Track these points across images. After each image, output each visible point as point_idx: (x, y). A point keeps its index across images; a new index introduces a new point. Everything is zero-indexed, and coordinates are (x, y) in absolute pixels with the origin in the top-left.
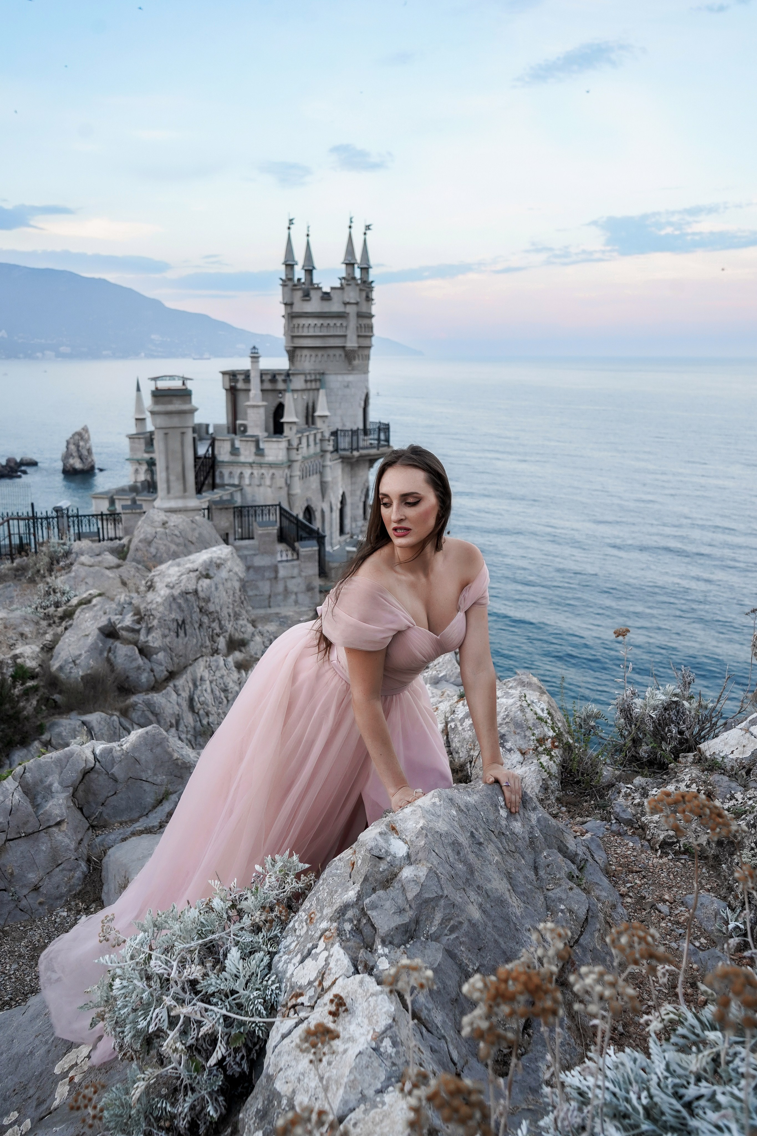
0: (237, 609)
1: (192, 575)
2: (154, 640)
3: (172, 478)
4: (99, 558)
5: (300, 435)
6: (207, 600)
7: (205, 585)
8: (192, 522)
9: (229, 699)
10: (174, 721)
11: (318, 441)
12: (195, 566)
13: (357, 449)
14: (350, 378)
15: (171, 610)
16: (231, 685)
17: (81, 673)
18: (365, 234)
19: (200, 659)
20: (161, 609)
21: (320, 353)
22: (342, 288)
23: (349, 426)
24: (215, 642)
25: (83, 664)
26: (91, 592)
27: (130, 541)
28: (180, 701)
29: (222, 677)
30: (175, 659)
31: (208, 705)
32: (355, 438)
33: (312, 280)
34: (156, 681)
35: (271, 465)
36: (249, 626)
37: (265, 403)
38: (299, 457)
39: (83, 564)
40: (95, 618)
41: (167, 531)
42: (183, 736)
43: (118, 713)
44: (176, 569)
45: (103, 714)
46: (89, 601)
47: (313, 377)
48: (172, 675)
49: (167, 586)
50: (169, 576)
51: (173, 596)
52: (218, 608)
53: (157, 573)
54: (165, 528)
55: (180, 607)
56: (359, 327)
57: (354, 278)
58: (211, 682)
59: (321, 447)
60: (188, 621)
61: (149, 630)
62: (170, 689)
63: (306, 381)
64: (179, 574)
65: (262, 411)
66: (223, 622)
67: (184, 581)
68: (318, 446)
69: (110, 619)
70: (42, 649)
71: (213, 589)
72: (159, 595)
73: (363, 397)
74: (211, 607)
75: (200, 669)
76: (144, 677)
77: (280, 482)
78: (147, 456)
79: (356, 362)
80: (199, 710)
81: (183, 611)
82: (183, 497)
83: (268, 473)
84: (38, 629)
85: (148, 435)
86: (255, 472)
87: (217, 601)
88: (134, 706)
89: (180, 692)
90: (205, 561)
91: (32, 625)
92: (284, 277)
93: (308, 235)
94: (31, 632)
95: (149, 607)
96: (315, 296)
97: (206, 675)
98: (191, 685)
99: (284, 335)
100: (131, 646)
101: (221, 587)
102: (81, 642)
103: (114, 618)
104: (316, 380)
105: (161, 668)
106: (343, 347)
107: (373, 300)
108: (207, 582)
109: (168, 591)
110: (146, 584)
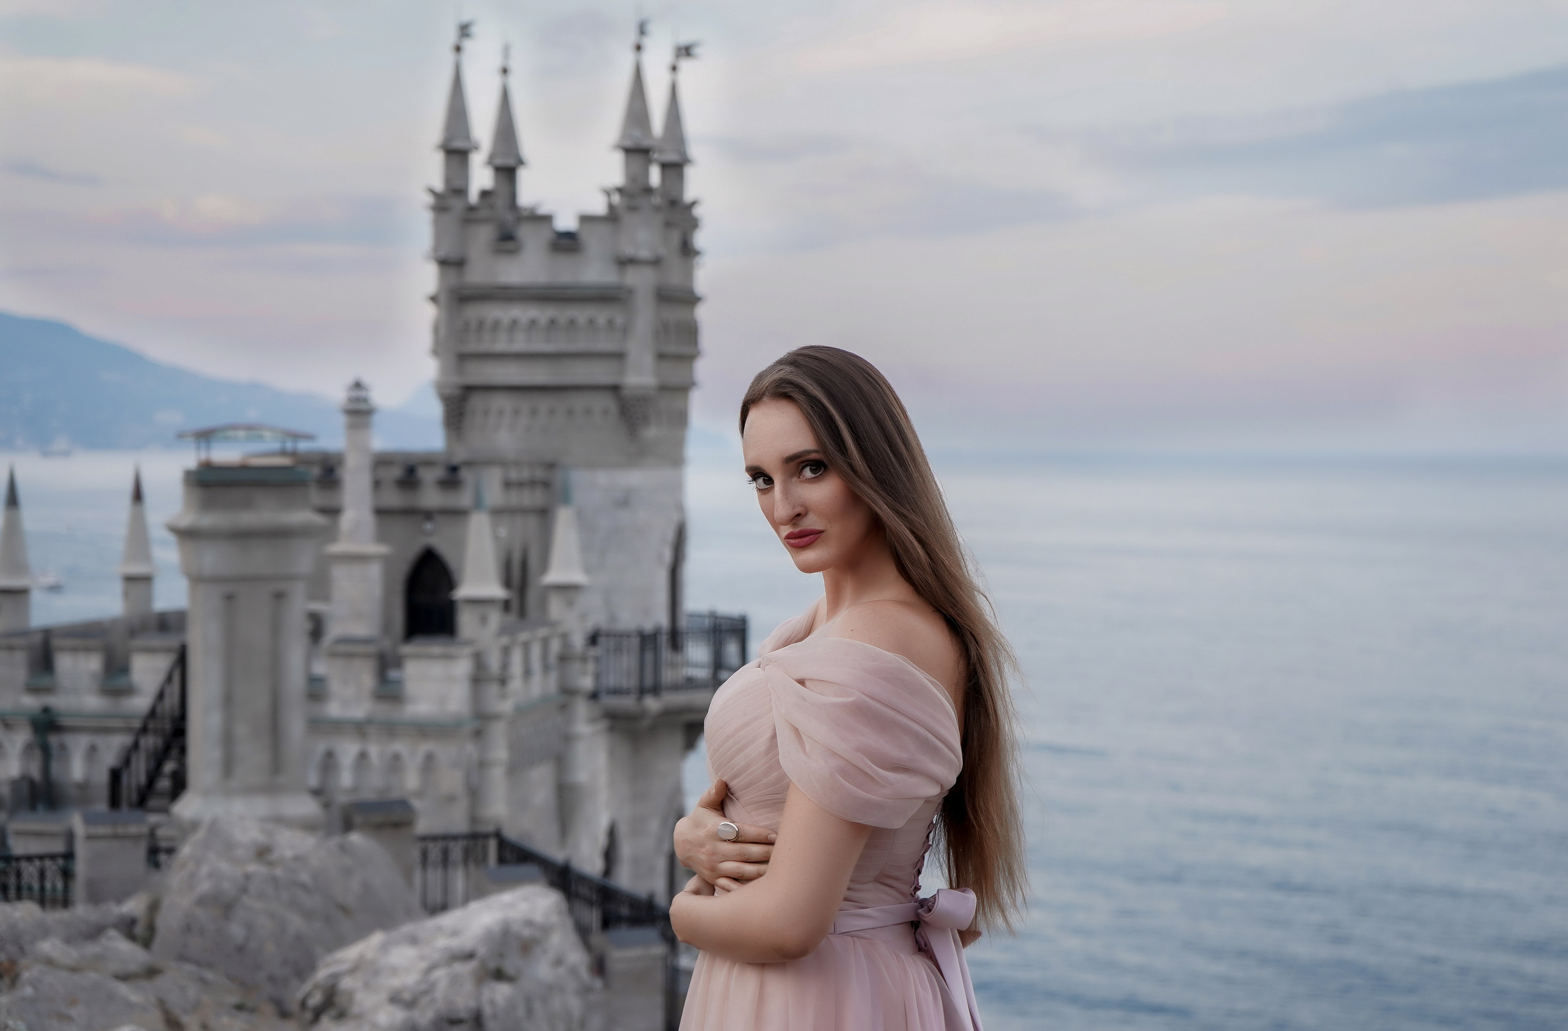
1: (464, 969)
3: (242, 730)
4: (91, 949)
5: (505, 640)
7: (499, 1000)
8: (343, 849)
11: (552, 660)
12: (464, 944)
13: (656, 690)
14: (634, 478)
18: (674, 68)
21: (544, 403)
22: (613, 217)
23: (629, 620)
27: (154, 907)
32: (649, 656)
33: (513, 196)
35: (423, 729)
37: (382, 549)
38: (506, 707)
39: (50, 962)
41: (279, 872)
47: (525, 474)
49: (391, 1000)
50: (394, 971)
53: (345, 966)
54: (270, 864)
56: (663, 330)
57: (648, 190)
59: (562, 679)
63: (508, 485)
64: (423, 965)
65: (375, 571)
67: (441, 985)
68: (553, 674)
71: (521, 1012)
73: (670, 535)
77: (451, 780)
78: (31, 703)
79: (651, 433)
82: (270, 789)
83: (412, 752)
85: (38, 639)
86: (374, 751)
90: (489, 931)
92: (439, 185)
93: (505, 71)
96: (532, 240)
99: (436, 352)
101: (538, 1006)
104: (532, 483)
106: (615, 389)
107: (697, 253)
108: (502, 991)
109: (399, 1015)
110: (303, 1004)
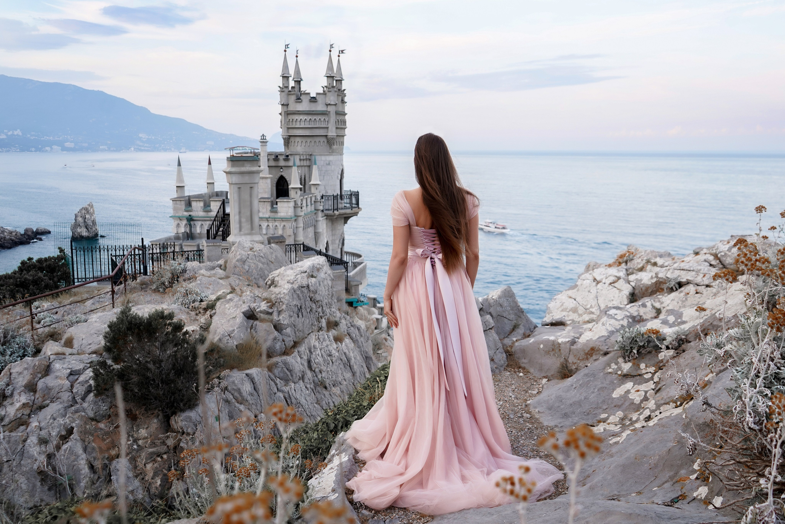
0: (330, 300)
1: (304, 275)
2: (284, 319)
5: (302, 198)
6: (315, 292)
7: (313, 282)
8: (270, 248)
9: (333, 361)
10: (301, 376)
11: (313, 202)
12: (304, 269)
13: (337, 210)
14: (331, 158)
15: (293, 298)
16: (334, 352)
17: (235, 343)
18: (339, 56)
19: (312, 334)
20: (287, 297)
21: (309, 140)
22: (324, 94)
23: (330, 193)
24: (319, 322)
25: (236, 336)
26: (224, 290)
28: (303, 362)
29: (327, 346)
30: (297, 332)
31: (320, 365)
32: (335, 201)
33: (300, 88)
34: (286, 348)
35: (283, 219)
36: (338, 312)
37: (270, 176)
38: (302, 214)
40: (236, 306)
42: (308, 386)
43: (267, 369)
44: (292, 271)
45: (259, 369)
46: (225, 297)
48: (296, 344)
49: (288, 282)
50: (288, 276)
51: (293, 289)
52: (322, 298)
53: (276, 275)
54: (253, 252)
55: (298, 296)
56: (337, 122)
57: (333, 87)
58: (321, 350)
59: (315, 207)
60: (303, 307)
61: (279, 312)
62: (296, 353)
63: (300, 160)
64: (295, 274)
65: (268, 181)
66: (324, 308)
67: (299, 279)
68: (313, 206)
69: (249, 306)
70: (200, 328)
71: (318, 285)
72: (284, 289)
73: (340, 172)
74: (318, 297)
75: (313, 340)
76: (278, 346)
77: (290, 231)
78: (186, 214)
79: (335, 147)
80: (315, 368)
81: (300, 299)
82: (251, 234)
83: (280, 225)
84: (189, 317)
85: (187, 198)
86: (271, 224)
87: (321, 293)
88: (276, 364)
89: (302, 356)
90: (310, 266)
91: (185, 314)
92: (281, 85)
93: (297, 56)
94: (187, 319)
95: (278, 297)
96: (305, 100)
97: (317, 344)
98: (308, 352)
99: (281, 127)
100: (269, 324)
101: (321, 283)
102: (231, 322)
103: (253, 305)
104: (307, 159)
105: (289, 339)
106: (326, 136)
107: (345, 103)
108: (313, 280)
109: (290, 286)
110: (266, 283)
